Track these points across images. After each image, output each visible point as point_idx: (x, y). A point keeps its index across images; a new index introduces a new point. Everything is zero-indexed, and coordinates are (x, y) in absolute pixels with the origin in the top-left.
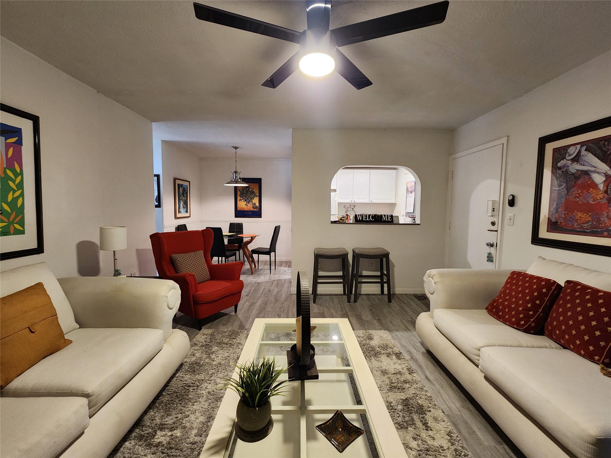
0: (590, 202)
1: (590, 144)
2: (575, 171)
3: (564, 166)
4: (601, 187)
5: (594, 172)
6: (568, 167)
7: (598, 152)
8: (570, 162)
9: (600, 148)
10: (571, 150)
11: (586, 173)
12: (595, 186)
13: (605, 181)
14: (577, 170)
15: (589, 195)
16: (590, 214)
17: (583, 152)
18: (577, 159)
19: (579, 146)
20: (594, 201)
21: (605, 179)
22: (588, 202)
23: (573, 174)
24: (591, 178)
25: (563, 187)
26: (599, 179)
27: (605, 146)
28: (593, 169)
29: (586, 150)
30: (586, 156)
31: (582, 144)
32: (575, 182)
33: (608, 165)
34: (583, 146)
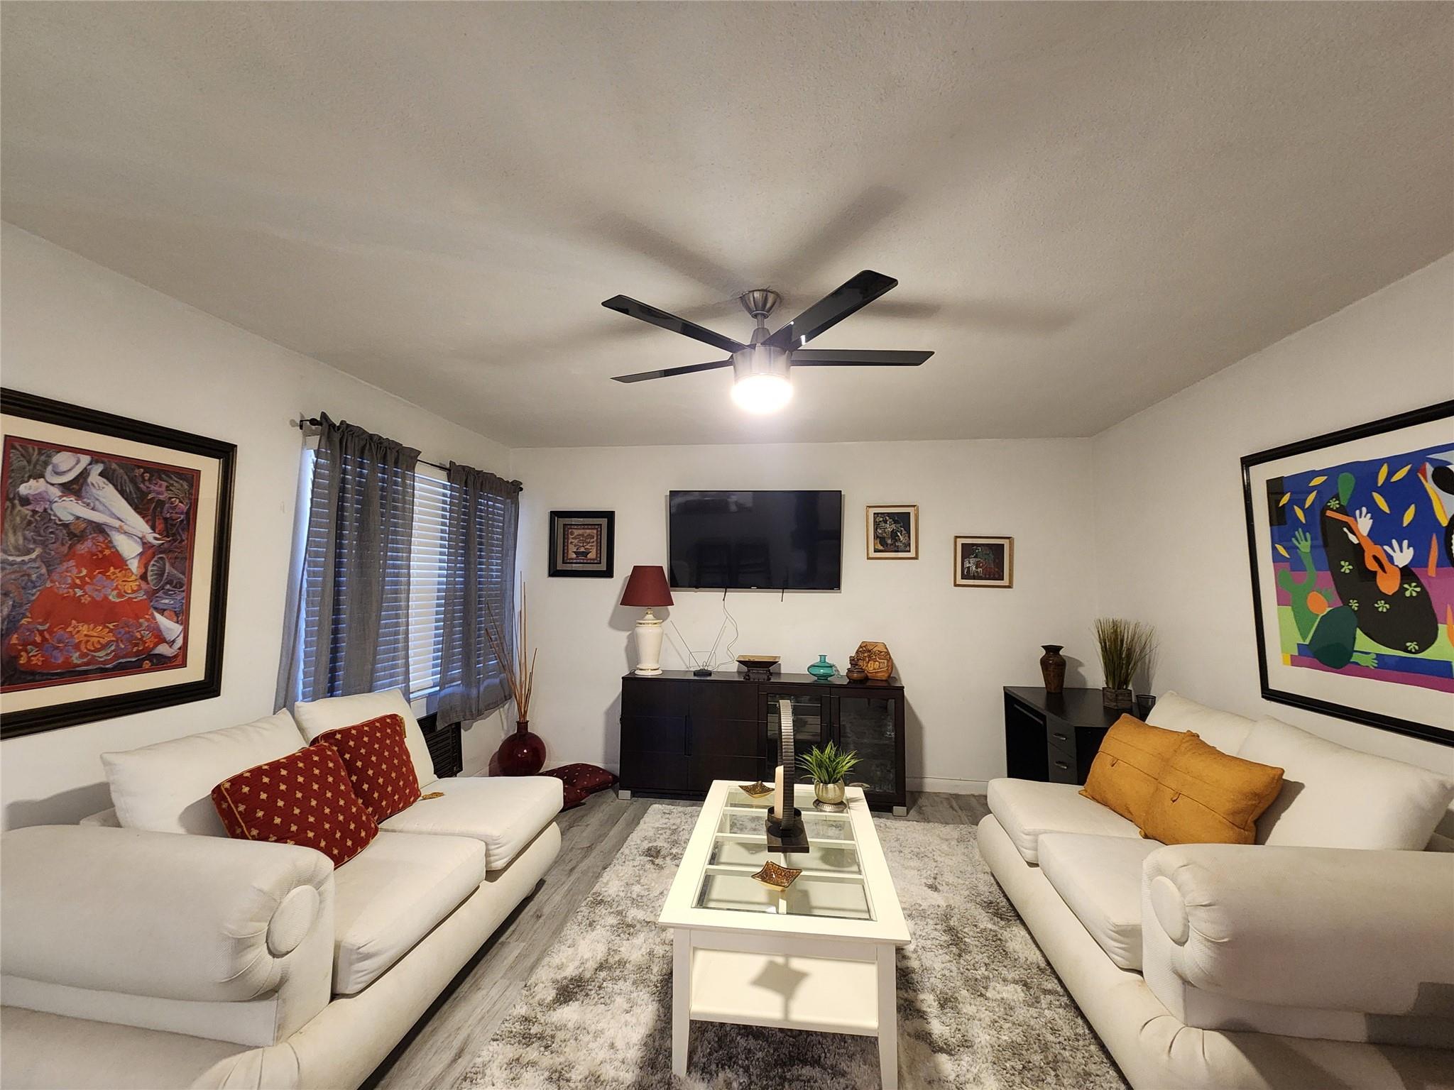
0: (110, 597)
1: (114, 466)
2: (71, 518)
3: (40, 497)
4: (134, 565)
5: (119, 530)
6: (52, 502)
7: (129, 488)
8: (55, 492)
9: (133, 480)
10: (63, 461)
11: (100, 529)
12: (118, 561)
13: (141, 554)
14: (78, 518)
15: (107, 583)
16: (111, 626)
17: (94, 477)
18: (75, 488)
19: (85, 459)
20: (120, 595)
21: (141, 550)
22: (106, 598)
23: (66, 526)
24: (111, 542)
25: (33, 556)
26: (129, 549)
27: (144, 481)
28: (117, 523)
29: (101, 474)
30: (100, 488)
31: (96, 457)
32: (70, 547)
33: (147, 522)
34: (97, 462)
